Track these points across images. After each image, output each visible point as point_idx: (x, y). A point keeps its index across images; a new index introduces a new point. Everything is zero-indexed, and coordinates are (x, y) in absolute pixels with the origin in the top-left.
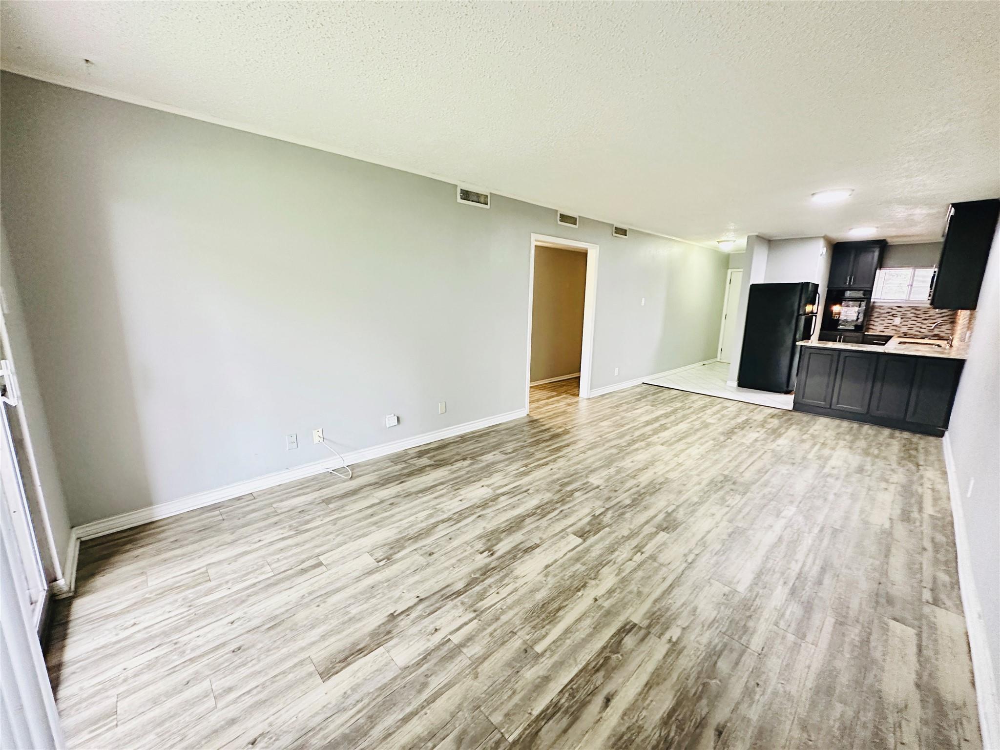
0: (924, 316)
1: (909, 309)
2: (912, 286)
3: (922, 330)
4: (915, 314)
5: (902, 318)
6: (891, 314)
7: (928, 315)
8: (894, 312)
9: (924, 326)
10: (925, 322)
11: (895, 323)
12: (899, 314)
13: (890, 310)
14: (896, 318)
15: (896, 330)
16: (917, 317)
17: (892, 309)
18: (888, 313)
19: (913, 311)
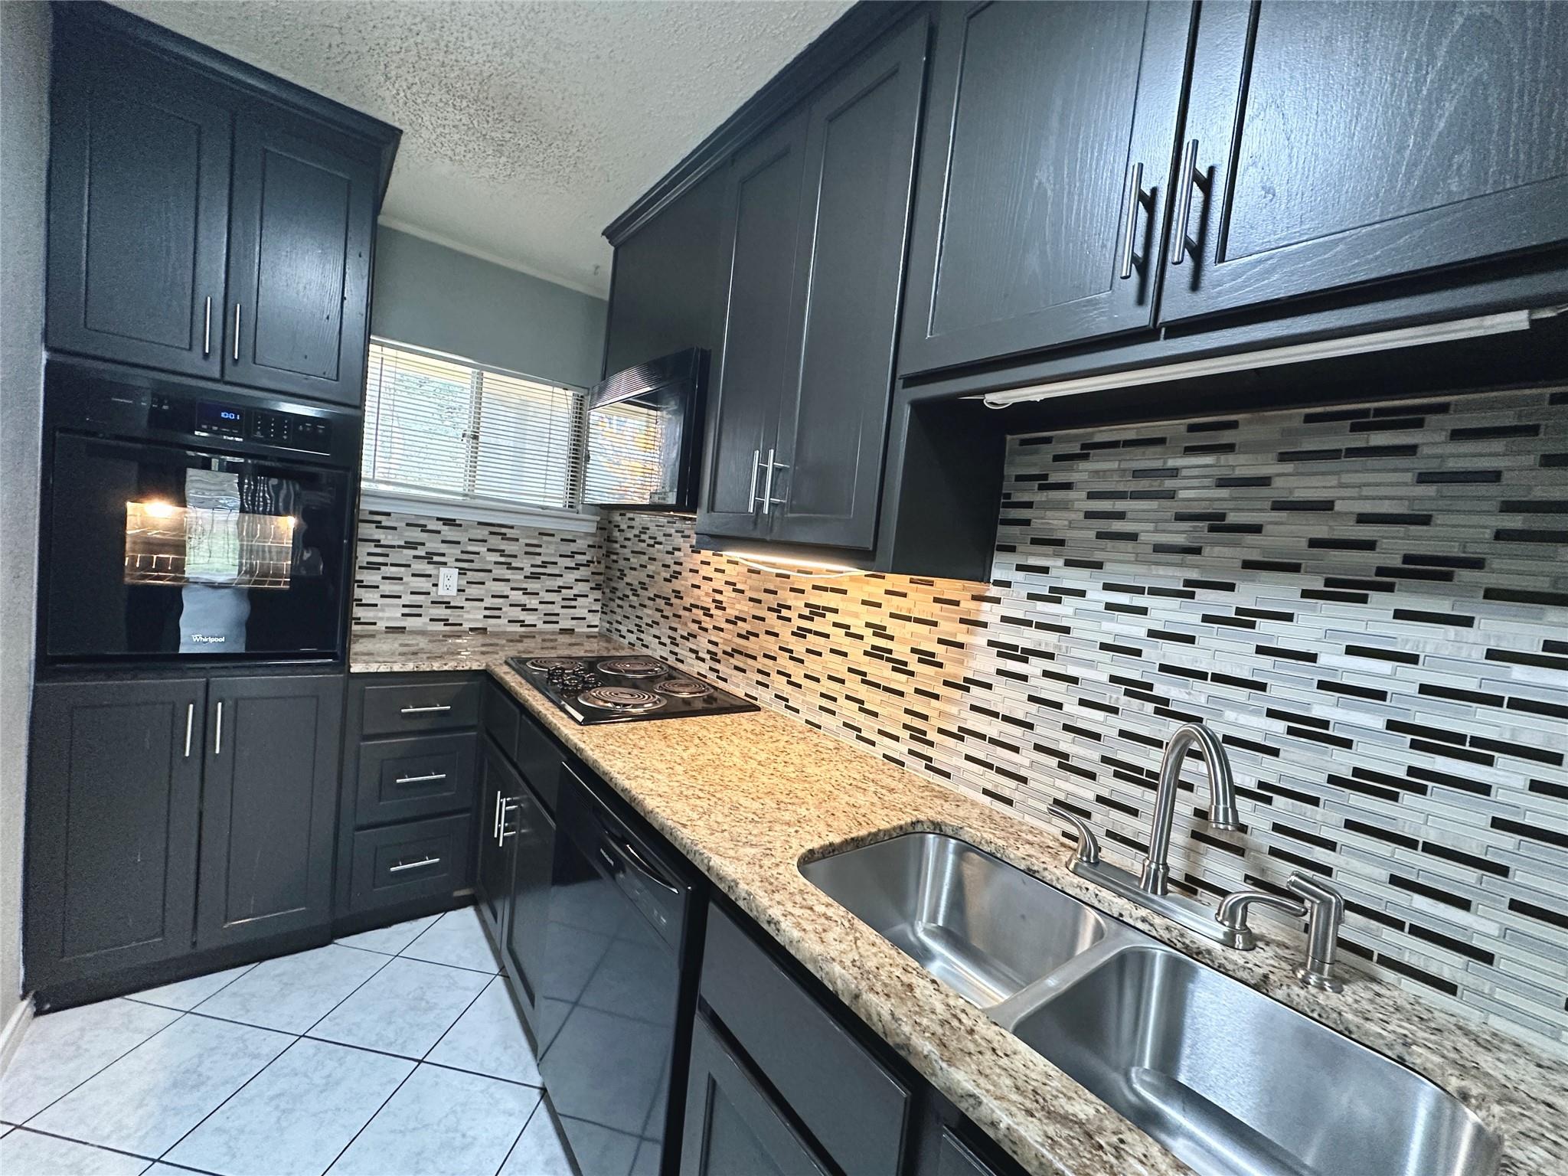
0: (526, 563)
1: (483, 533)
2: (476, 438)
3: (529, 618)
4: (502, 552)
5: (462, 572)
6: (421, 552)
7: (538, 560)
8: (433, 544)
9: (533, 602)
10: (532, 586)
11: (442, 591)
12: (456, 551)
13: (416, 535)
14: (443, 570)
15: (446, 622)
16: (509, 566)
17: (424, 528)
18: (411, 545)
19: (496, 542)
